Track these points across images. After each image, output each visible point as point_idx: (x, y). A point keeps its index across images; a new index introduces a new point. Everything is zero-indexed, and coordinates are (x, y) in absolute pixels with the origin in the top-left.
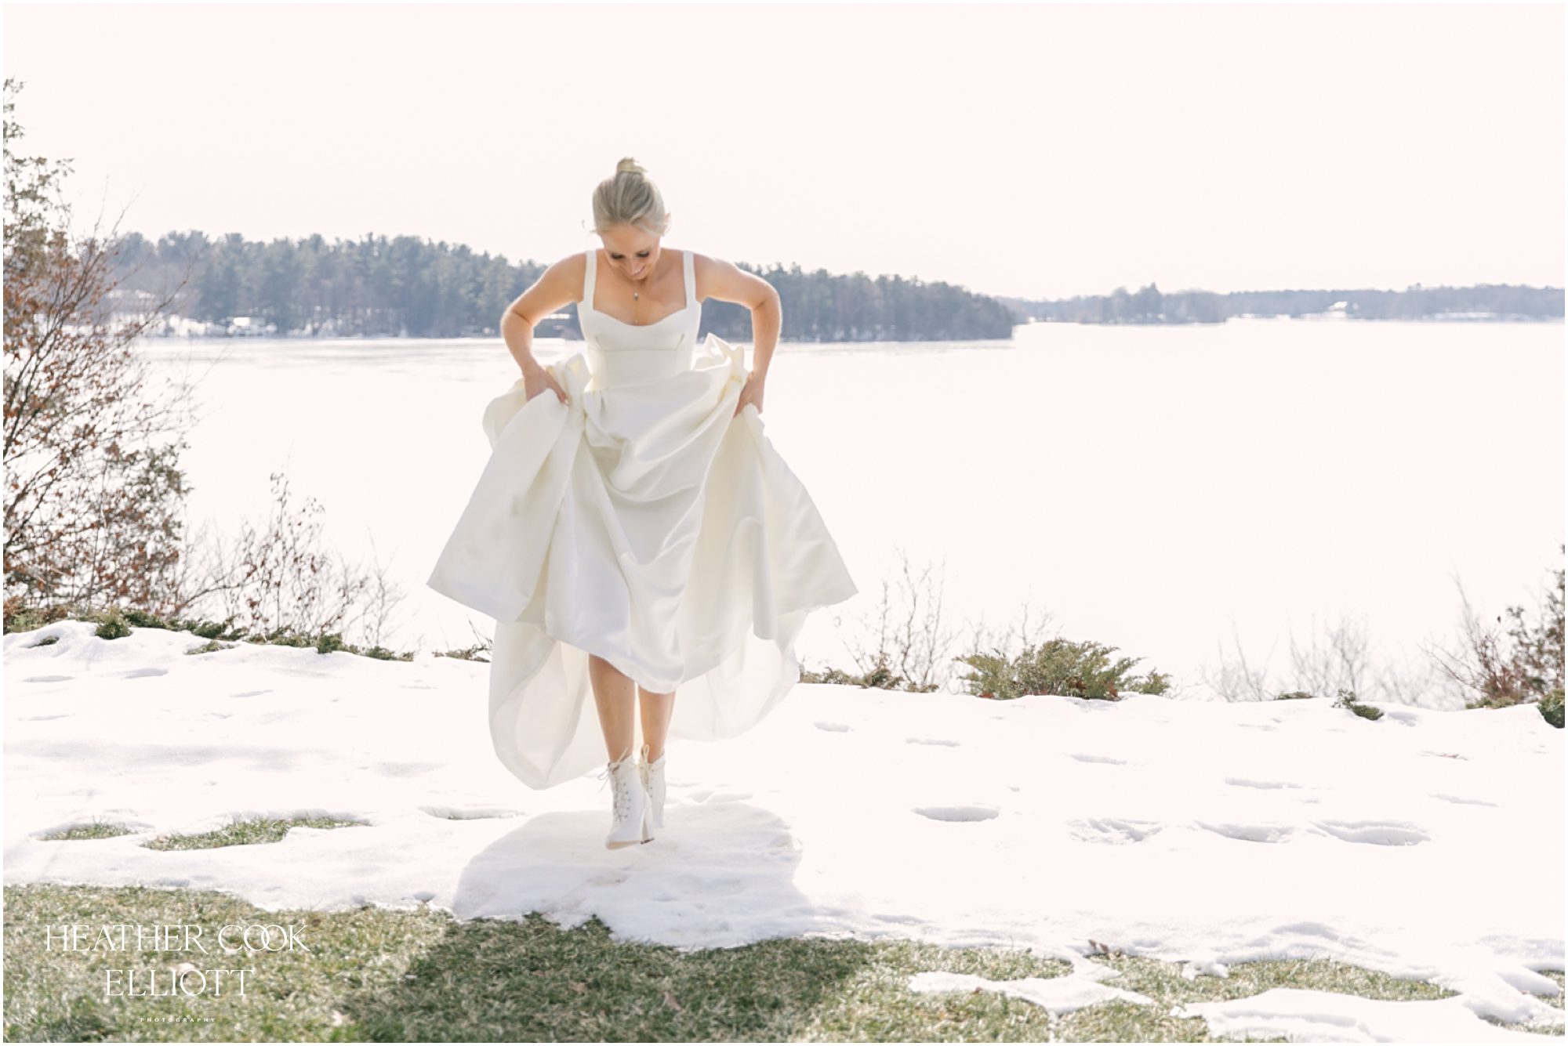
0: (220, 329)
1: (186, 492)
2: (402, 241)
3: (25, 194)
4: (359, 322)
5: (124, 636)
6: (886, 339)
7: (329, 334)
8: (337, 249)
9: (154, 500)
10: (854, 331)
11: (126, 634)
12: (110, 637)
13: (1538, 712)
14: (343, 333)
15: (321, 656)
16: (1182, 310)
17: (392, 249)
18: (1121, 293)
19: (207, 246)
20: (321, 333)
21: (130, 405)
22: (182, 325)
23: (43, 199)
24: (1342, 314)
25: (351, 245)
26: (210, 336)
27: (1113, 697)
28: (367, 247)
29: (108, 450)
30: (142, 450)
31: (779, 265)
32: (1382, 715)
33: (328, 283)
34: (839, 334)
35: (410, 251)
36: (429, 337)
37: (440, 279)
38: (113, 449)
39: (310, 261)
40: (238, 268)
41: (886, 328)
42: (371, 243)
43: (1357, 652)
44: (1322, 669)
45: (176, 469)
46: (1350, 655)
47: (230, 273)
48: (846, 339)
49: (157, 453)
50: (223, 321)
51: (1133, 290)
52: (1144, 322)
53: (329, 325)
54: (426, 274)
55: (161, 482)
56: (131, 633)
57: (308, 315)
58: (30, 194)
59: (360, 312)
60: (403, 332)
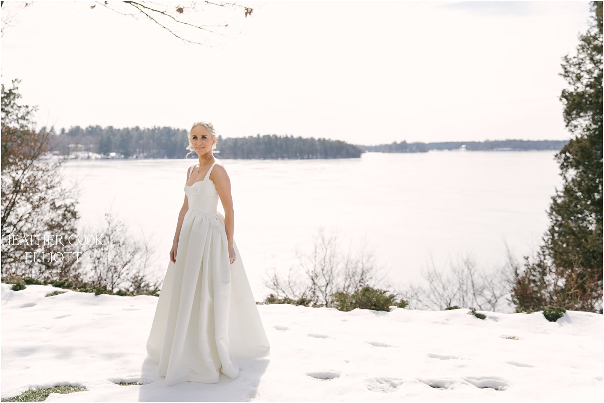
0: (106, 157)
1: (79, 218)
2: (165, 128)
3: (21, 118)
4: (151, 154)
5: (23, 289)
6: (321, 158)
7: (141, 158)
8: (144, 131)
9: (67, 221)
10: (311, 156)
11: (23, 288)
12: (17, 290)
13: (543, 315)
14: (146, 158)
15: (96, 296)
16: (414, 148)
17: (162, 131)
18: (395, 143)
19: (101, 130)
20: (139, 158)
21: (58, 189)
22: (93, 155)
23: (27, 120)
24: (464, 149)
25: (148, 129)
26: (102, 159)
27: (388, 310)
28: (154, 130)
29: (51, 205)
30: (63, 204)
31: (287, 135)
32: (486, 317)
33: (141, 142)
34: (306, 157)
35: (168, 131)
36: (174, 158)
37: (178, 140)
38: (53, 204)
39: (135, 134)
40: (112, 137)
41: (321, 155)
42: (155, 129)
43: (473, 266)
44: (461, 272)
45: (75, 210)
46: (470, 267)
47: (109, 139)
48: (308, 158)
49: (68, 205)
50: (106, 154)
51: (399, 142)
52: (402, 152)
53: (141, 155)
54: (173, 139)
55: (69, 215)
56: (26, 288)
57: (135, 152)
58: (23, 118)
59: (152, 151)
60: (166, 157)
